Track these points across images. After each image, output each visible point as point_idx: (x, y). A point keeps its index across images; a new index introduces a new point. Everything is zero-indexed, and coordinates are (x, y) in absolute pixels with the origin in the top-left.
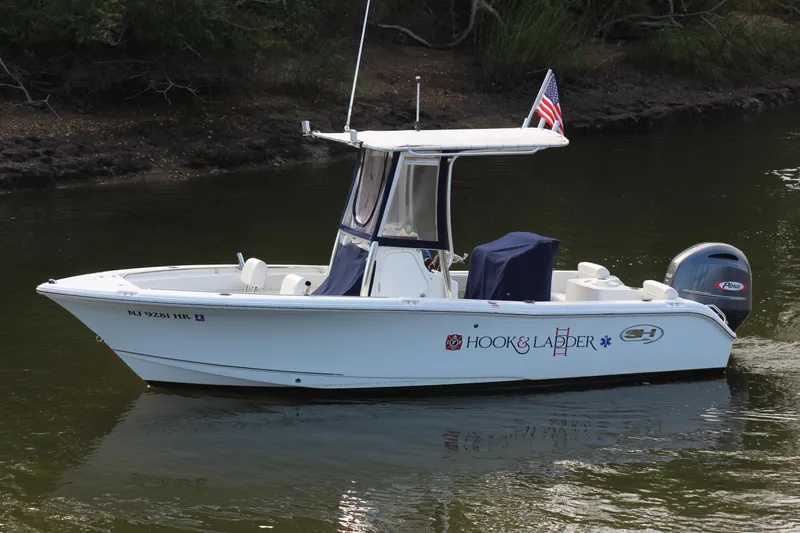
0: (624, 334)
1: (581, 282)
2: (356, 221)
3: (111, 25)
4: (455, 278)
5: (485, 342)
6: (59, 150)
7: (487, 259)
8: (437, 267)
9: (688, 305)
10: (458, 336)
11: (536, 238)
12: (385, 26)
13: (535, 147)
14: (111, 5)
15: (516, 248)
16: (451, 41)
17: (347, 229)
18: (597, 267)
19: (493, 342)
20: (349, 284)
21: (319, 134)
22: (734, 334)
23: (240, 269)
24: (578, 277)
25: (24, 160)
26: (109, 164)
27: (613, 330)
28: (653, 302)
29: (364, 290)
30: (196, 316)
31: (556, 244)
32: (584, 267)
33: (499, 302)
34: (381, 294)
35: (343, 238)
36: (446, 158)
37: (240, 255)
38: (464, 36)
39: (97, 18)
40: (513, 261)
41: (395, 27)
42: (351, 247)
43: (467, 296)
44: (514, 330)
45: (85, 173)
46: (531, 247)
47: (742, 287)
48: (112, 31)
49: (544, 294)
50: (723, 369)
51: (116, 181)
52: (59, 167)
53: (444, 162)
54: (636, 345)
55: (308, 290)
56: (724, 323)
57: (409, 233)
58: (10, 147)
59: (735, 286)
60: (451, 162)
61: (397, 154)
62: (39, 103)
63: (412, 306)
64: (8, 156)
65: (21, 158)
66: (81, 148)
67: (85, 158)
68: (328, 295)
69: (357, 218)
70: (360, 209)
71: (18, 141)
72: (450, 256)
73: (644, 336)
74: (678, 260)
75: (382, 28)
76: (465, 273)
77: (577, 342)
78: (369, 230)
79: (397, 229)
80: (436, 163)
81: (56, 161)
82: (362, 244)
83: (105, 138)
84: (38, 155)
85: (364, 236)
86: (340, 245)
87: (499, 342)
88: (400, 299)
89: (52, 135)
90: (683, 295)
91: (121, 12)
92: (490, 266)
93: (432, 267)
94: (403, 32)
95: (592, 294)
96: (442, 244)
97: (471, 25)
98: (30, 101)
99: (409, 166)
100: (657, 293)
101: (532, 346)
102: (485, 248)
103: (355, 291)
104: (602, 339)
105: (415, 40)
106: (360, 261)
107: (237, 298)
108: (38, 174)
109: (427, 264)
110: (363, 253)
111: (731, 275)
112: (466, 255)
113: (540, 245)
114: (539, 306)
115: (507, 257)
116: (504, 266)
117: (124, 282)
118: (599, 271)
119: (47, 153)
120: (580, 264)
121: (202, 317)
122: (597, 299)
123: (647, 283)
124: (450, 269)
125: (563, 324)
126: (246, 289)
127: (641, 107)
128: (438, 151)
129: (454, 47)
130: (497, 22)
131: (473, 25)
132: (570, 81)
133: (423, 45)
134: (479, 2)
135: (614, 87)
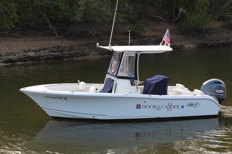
0: (188, 105)
1: (176, 89)
2: (111, 71)
3: (80, 16)
4: (139, 88)
5: (148, 107)
6: (65, 50)
7: (149, 83)
8: (134, 85)
9: (207, 97)
10: (140, 105)
11: (163, 77)
12: (154, 16)
13: (163, 51)
14: (80, 10)
15: (158, 80)
16: (173, 20)
17: (109, 74)
18: (181, 85)
19: (150, 107)
20: (109, 89)
21: (101, 47)
22: (220, 105)
23: (79, 85)
24: (176, 88)
25: (56, 52)
26: (78, 54)
27: (185, 103)
28: (197, 96)
29: (113, 91)
30: (65, 98)
31: (169, 78)
32: (177, 85)
33: (152, 95)
34: (118, 92)
35: (108, 76)
36: (137, 54)
37: (79, 81)
38: (177, 19)
39: (76, 14)
40: (156, 83)
41: (158, 16)
42: (110, 79)
43: (143, 93)
44: (156, 103)
45: (72, 56)
46: (161, 80)
47: (223, 91)
48: (80, 18)
49: (165, 93)
50: (217, 115)
51: (80, 58)
52: (65, 54)
53: (136, 55)
54: (192, 108)
55: (96, 91)
56: (217, 102)
57: (126, 75)
58: (52, 49)
59: (221, 91)
60: (139, 55)
61: (123, 53)
62: (60, 37)
63: (126, 96)
64: (52, 51)
65: (55, 52)
66: (71, 49)
67: (72, 52)
68: (103, 92)
69: (112, 70)
70: (113, 68)
71: (54, 47)
72: (138, 82)
73: (194, 105)
74: (204, 84)
76: (143, 87)
77: (174, 107)
78: (115, 74)
79: (123, 74)
80: (134, 55)
81: (64, 53)
82: (113, 78)
83: (77, 46)
84: (59, 51)
85: (114, 76)
86: (107, 78)
87: (152, 107)
88: (123, 94)
89: (63, 46)
90: (205, 94)
91: (82, 12)
92: (150, 85)
93: (133, 85)
94: (160, 18)
95: (179, 93)
96: (136, 78)
98: (57, 36)
99: (127, 56)
100: (198, 93)
103: (110, 91)
104: (182, 106)
105: (163, 20)
106: (112, 83)
107: (76, 93)
108: (59, 56)
109: (132, 84)
110: (113, 81)
111: (220, 88)
112: (143, 82)
113: (164, 79)
114: (163, 96)
115: (155, 82)
116: (154, 84)
117: (45, 88)
118: (182, 86)
119: (62, 50)
120: (177, 84)
121: (66, 98)
122: (180, 95)
123: (195, 90)
124: (138, 85)
125: (170, 102)
126: (80, 91)
127: (227, 39)
128: (135, 52)
129: (174, 22)
130: (186, 15)
131: (180, 16)
132: (207, 32)
133: (165, 21)
134: (181, 10)
135: (220, 34)
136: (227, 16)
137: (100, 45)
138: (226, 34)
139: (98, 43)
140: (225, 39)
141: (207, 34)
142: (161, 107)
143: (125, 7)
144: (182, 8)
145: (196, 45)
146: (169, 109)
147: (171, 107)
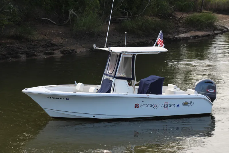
0: (183, 104)
1: (169, 89)
2: (108, 72)
4: (136, 88)
5: (145, 106)
7: (144, 83)
9: (200, 96)
10: (138, 104)
11: (158, 77)
13: (159, 52)
15: (153, 80)
16: (64, 23)
17: (106, 75)
19: (147, 106)
20: (107, 89)
21: (98, 48)
23: (76, 86)
27: (180, 102)
28: (191, 95)
29: (112, 91)
30: (67, 98)
31: (163, 79)
33: (149, 95)
34: (116, 93)
35: (104, 77)
36: (134, 55)
37: (76, 82)
38: (67, 22)
40: (152, 83)
41: (46, 19)
42: (107, 79)
43: (138, 93)
46: (156, 80)
47: (214, 91)
49: (160, 93)
54: (186, 106)
56: (210, 101)
57: (124, 76)
59: (212, 91)
60: (136, 56)
61: (121, 54)
63: (126, 96)
69: (109, 71)
70: (109, 69)
72: (135, 82)
73: (188, 104)
74: (196, 83)
75: (42, 19)
76: (138, 87)
77: (170, 106)
78: (113, 75)
80: (131, 56)
82: (111, 79)
85: (112, 76)
86: (104, 79)
87: (149, 106)
88: (122, 94)
90: (198, 93)
92: (145, 85)
93: (130, 85)
94: (49, 20)
96: (133, 79)
97: (69, 18)
100: (192, 92)
101: (158, 107)
102: (144, 80)
103: (109, 91)
104: (177, 105)
105: (53, 23)
106: (110, 83)
107: (78, 93)
110: (111, 81)
112: (139, 82)
113: (159, 79)
114: (159, 96)
115: (150, 82)
116: (149, 85)
117: (45, 89)
120: (168, 85)
121: (68, 99)
122: (175, 94)
123: (189, 90)
124: (135, 86)
125: (167, 101)
126: (78, 91)
127: (119, 43)
128: (132, 53)
129: (64, 25)
130: (77, 17)
131: (70, 18)
132: (99, 35)
133: (55, 24)
134: (71, 12)
135: (112, 37)
136: (118, 18)
137: (96, 46)
138: (118, 37)
139: (95, 45)
140: (117, 42)
141: (100, 38)
142: (158, 106)
143: (9, 8)
144: (72, 10)
145: (88, 50)
146: (165, 108)
147: (167, 106)
